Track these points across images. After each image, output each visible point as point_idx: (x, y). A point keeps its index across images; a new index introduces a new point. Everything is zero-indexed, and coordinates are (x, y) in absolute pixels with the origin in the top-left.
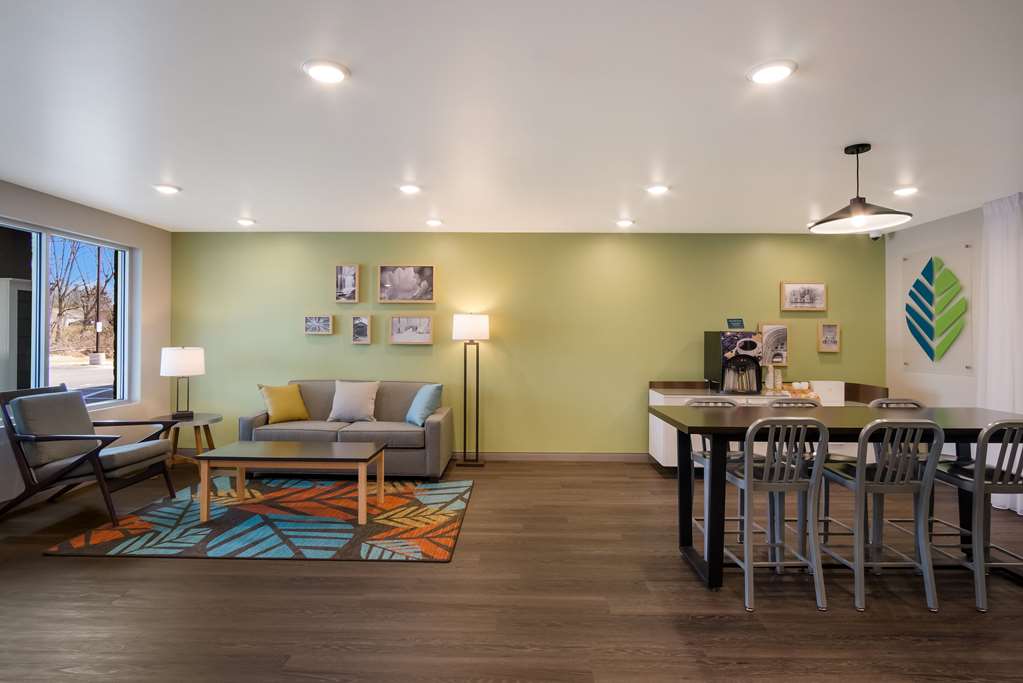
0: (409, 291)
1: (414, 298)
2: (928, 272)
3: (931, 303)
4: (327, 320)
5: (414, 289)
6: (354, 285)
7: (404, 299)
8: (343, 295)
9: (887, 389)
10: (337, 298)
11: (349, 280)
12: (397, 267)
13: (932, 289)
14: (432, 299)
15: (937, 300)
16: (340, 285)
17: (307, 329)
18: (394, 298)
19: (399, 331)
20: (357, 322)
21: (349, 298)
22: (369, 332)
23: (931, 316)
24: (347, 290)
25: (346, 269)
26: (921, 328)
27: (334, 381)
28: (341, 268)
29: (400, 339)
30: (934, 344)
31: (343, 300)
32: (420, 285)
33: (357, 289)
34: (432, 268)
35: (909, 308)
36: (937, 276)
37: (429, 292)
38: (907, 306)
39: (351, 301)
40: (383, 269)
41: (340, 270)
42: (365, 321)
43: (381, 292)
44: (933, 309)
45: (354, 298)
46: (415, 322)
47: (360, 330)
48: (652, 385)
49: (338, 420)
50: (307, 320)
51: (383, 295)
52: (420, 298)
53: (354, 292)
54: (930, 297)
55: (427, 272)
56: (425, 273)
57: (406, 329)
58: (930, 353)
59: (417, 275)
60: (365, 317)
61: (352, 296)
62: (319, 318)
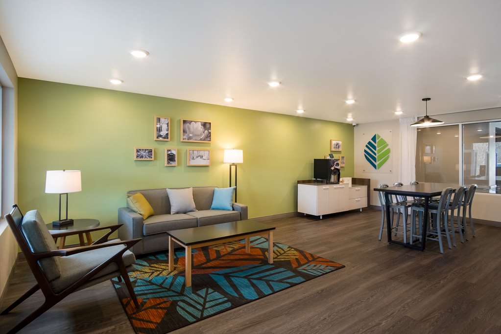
0: (198, 136)
1: (201, 140)
2: (374, 139)
3: (375, 150)
4: (150, 151)
5: (201, 135)
6: (168, 130)
7: (196, 140)
8: (161, 136)
9: (370, 179)
10: (157, 138)
11: (164, 127)
12: (192, 121)
13: (376, 145)
14: (210, 141)
15: (377, 149)
16: (159, 130)
17: (137, 157)
18: (191, 139)
19: (193, 159)
20: (169, 153)
21: (164, 138)
22: (176, 159)
23: (375, 154)
24: (163, 133)
25: (162, 120)
26: (371, 158)
27: (166, 189)
28: (159, 119)
29: (193, 163)
30: (376, 164)
31: (161, 139)
32: (204, 132)
33: (169, 132)
34: (210, 123)
35: (365, 151)
36: (377, 141)
37: (209, 136)
38: (365, 150)
39: (166, 140)
40: (185, 122)
41: (159, 120)
42: (174, 152)
43: (183, 135)
44: (376, 152)
45: (168, 138)
46: (202, 153)
47: (171, 158)
48: (299, 182)
49: (177, 213)
50: (138, 151)
51: (185, 137)
52: (204, 140)
53: (167, 134)
54: (375, 148)
55: (208, 126)
56: (206, 125)
57: (197, 157)
58: (375, 166)
59: (203, 127)
60: (175, 150)
61: (167, 136)
62: (146, 150)
